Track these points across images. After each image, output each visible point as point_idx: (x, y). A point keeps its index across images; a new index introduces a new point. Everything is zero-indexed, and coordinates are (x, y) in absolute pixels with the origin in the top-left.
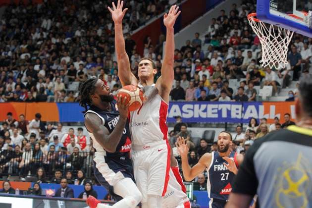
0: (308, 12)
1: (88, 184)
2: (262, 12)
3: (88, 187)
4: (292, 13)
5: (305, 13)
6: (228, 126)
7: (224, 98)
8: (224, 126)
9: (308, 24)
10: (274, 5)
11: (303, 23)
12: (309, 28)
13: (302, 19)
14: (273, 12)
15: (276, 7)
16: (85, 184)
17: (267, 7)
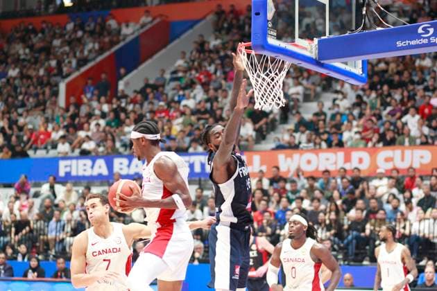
0: (313, 40)
1: (34, 260)
2: (259, 42)
3: (34, 263)
4: (294, 42)
5: (310, 41)
6: (202, 183)
7: (195, 149)
8: (198, 182)
9: (314, 54)
10: (272, 33)
11: (307, 54)
12: (315, 60)
13: (306, 49)
14: (272, 41)
15: (275, 34)
16: (29, 259)
17: (265, 35)
